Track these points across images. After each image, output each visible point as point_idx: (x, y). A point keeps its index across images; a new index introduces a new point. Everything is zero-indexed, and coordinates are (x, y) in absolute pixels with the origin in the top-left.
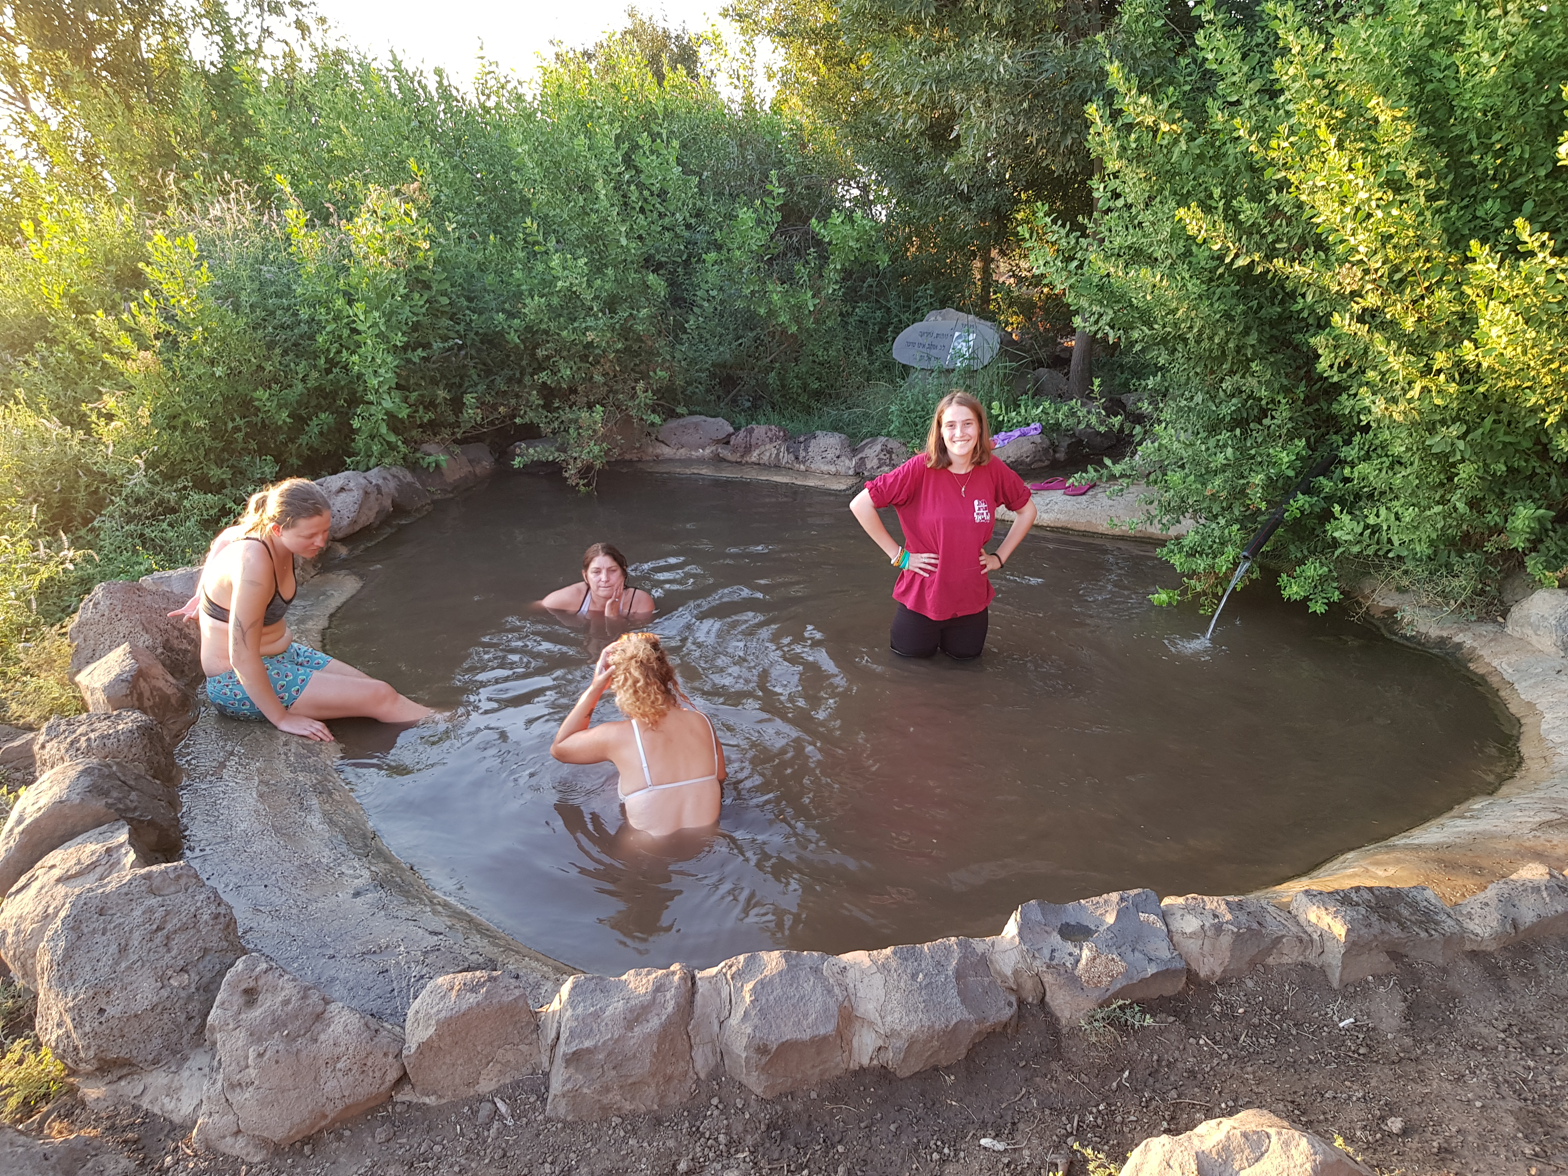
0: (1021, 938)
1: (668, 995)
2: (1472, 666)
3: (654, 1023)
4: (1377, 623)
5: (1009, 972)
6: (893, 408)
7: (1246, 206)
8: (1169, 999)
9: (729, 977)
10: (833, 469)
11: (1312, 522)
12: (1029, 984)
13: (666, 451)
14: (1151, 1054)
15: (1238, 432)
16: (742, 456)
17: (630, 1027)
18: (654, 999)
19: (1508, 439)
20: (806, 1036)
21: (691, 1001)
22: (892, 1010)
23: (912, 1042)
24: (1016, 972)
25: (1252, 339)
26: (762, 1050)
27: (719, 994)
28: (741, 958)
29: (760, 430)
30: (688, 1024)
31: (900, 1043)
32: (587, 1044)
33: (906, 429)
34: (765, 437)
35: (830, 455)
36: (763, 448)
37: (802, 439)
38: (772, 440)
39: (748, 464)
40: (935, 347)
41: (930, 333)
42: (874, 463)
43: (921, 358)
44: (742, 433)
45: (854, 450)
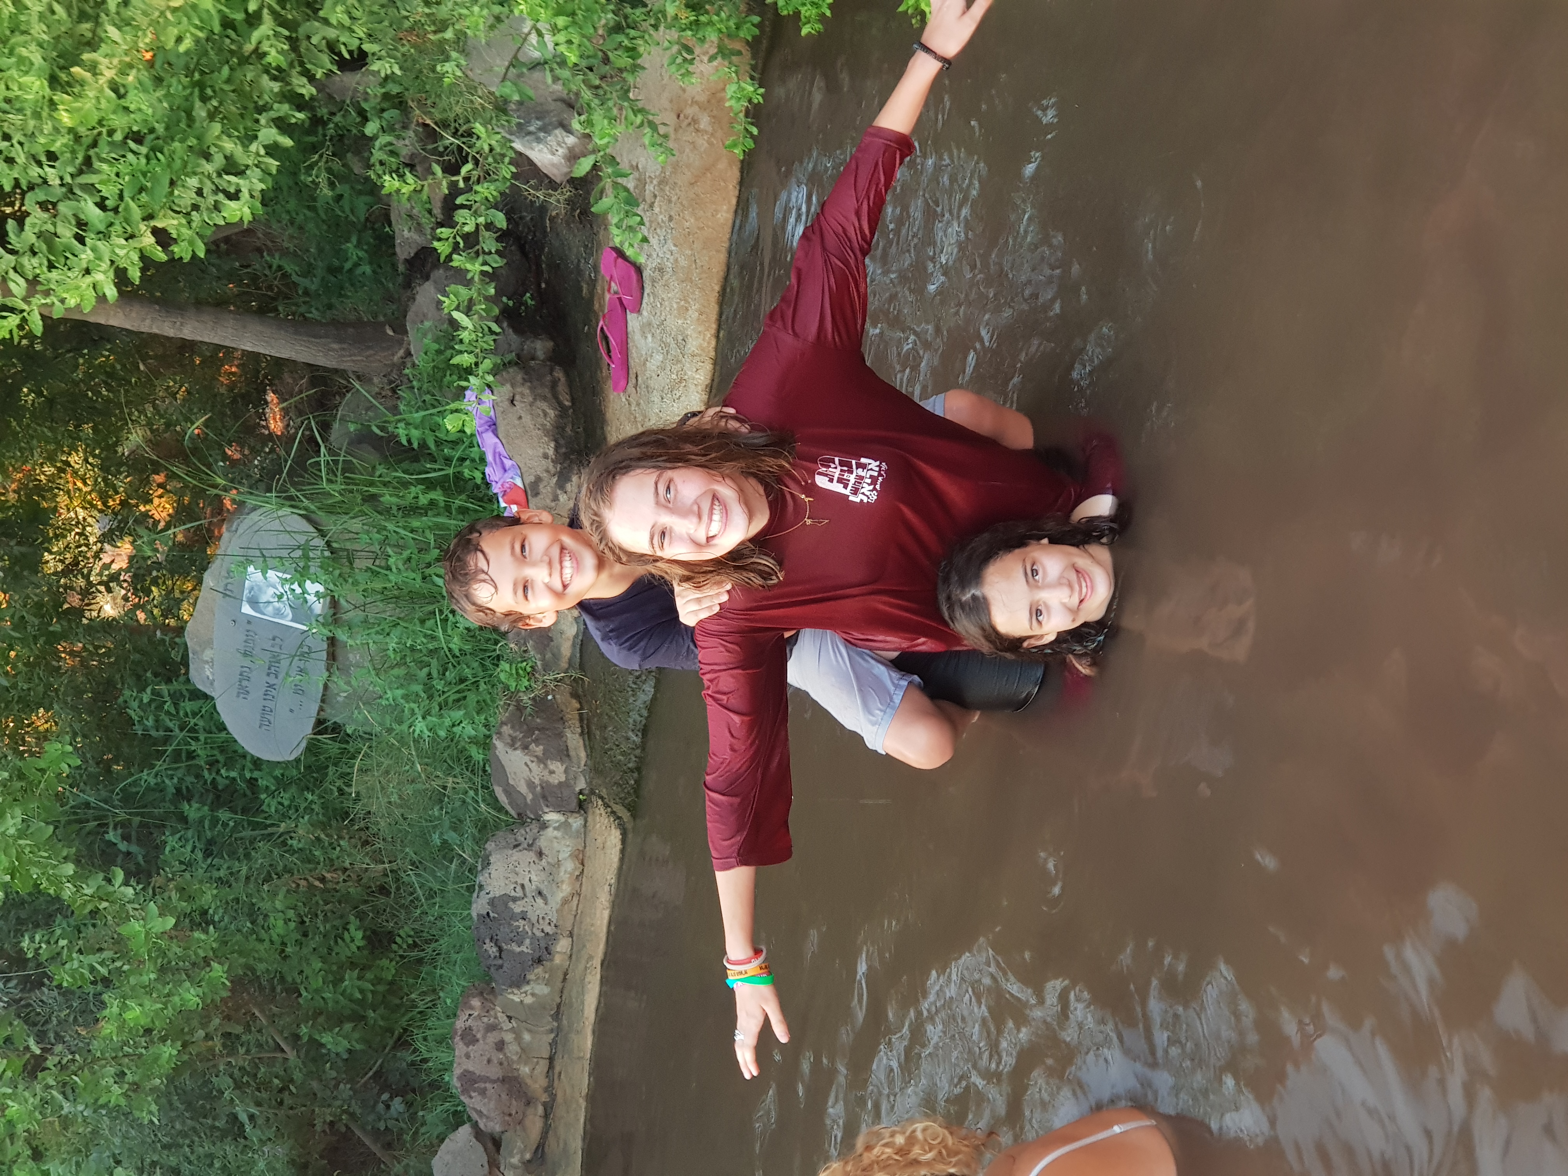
6: (420, 726)
10: (569, 866)
16: (529, 1101)
29: (467, 1059)
33: (472, 698)
34: (485, 1046)
35: (534, 877)
36: (512, 1049)
37: (493, 950)
38: (492, 1028)
39: (549, 1089)
40: (275, 659)
41: (244, 677)
42: (558, 767)
43: (299, 690)
44: (474, 1103)
45: (522, 820)
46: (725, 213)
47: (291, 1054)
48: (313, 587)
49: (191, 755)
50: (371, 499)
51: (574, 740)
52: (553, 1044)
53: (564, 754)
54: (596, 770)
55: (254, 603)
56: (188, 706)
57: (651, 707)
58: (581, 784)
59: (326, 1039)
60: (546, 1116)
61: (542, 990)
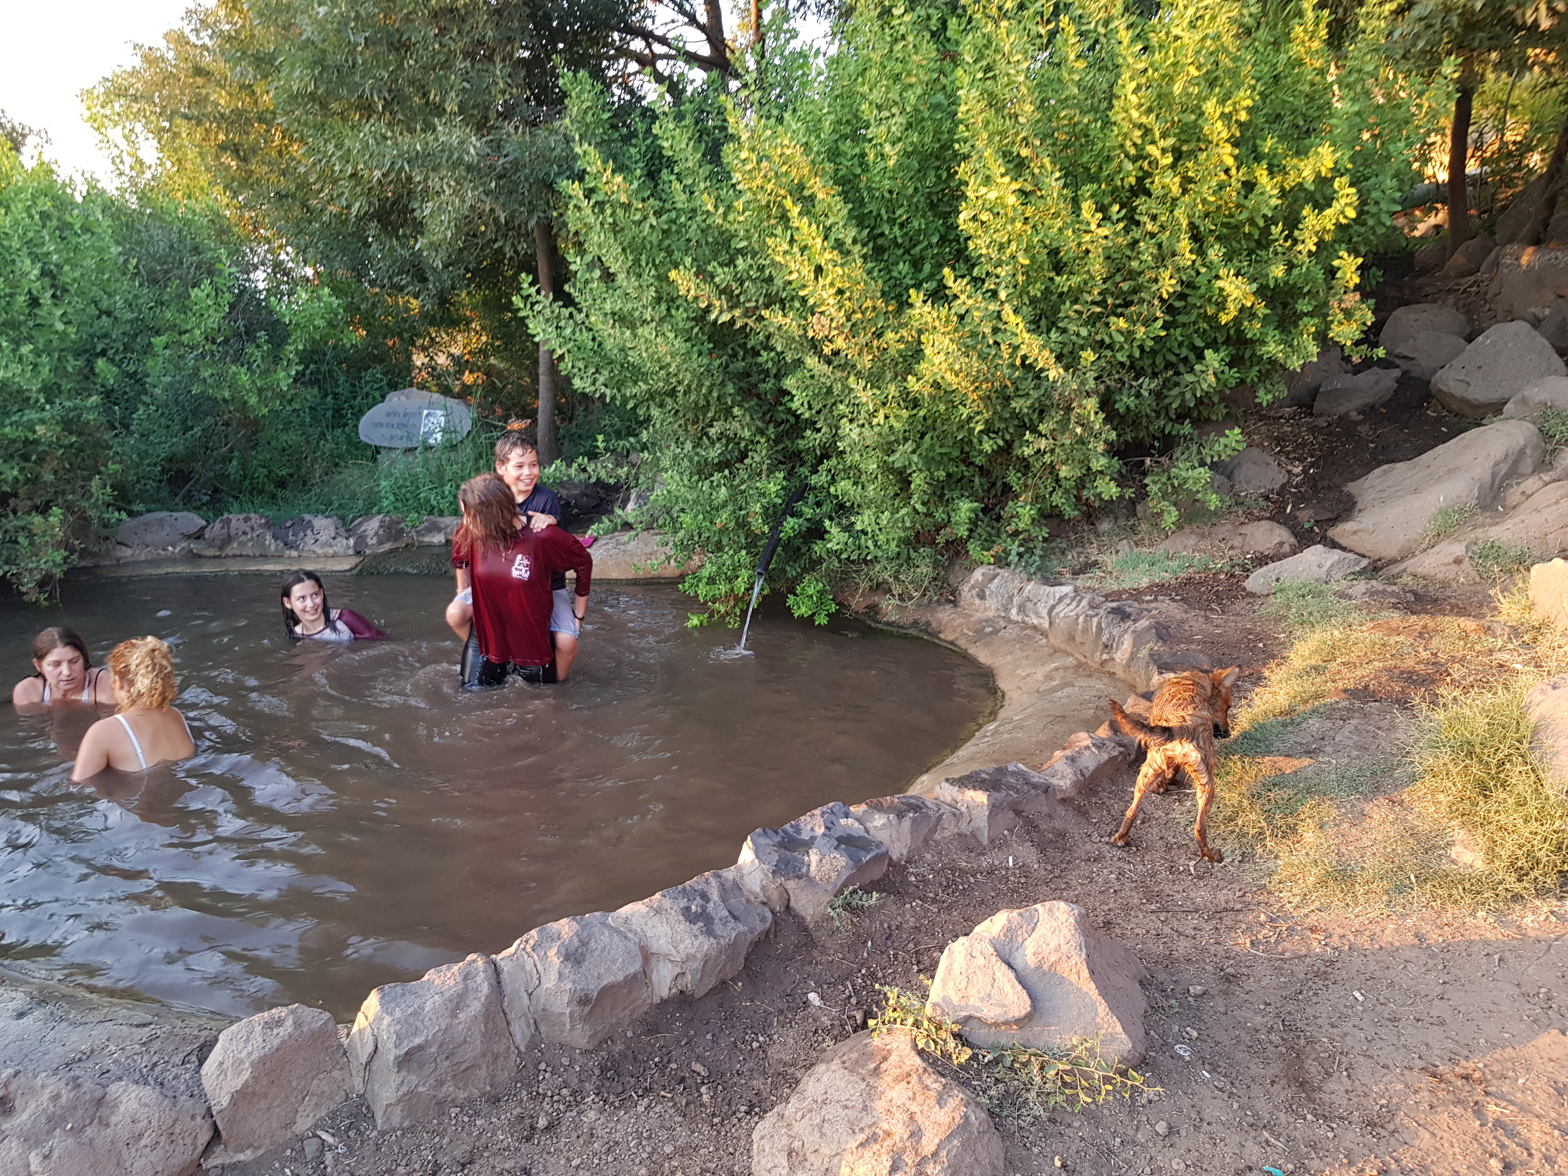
0: (760, 860)
1: (479, 980)
2: (942, 636)
3: (475, 1007)
4: (863, 618)
5: (758, 889)
6: (384, 483)
7: (720, 270)
8: (878, 881)
9: (529, 949)
10: (331, 551)
11: (798, 542)
12: (775, 896)
13: (126, 553)
14: (881, 925)
15: (727, 472)
16: (220, 548)
17: (454, 1015)
18: (466, 987)
19: (943, 450)
20: (620, 977)
21: (499, 983)
22: (682, 940)
23: (707, 960)
24: (763, 888)
25: (730, 389)
26: (584, 1001)
27: (523, 968)
28: (534, 932)
29: (236, 520)
30: (502, 1002)
31: (696, 965)
32: (417, 1041)
33: (399, 504)
34: (245, 527)
35: (324, 537)
36: (243, 538)
37: (288, 524)
38: (252, 529)
39: (227, 556)
40: (405, 426)
41: (395, 414)
42: (374, 541)
43: (392, 437)
44: (218, 525)
45: (347, 531)
46: (615, 575)
47: (225, 449)
48: (439, 436)
49: (355, 398)
50: (480, 456)
51: (387, 546)
52: (248, 556)
53: (380, 543)
54: (376, 556)
55: (428, 415)
56: (377, 395)
57: (407, 573)
58: (368, 552)
59: (234, 463)
60: (215, 557)
61: (273, 548)
